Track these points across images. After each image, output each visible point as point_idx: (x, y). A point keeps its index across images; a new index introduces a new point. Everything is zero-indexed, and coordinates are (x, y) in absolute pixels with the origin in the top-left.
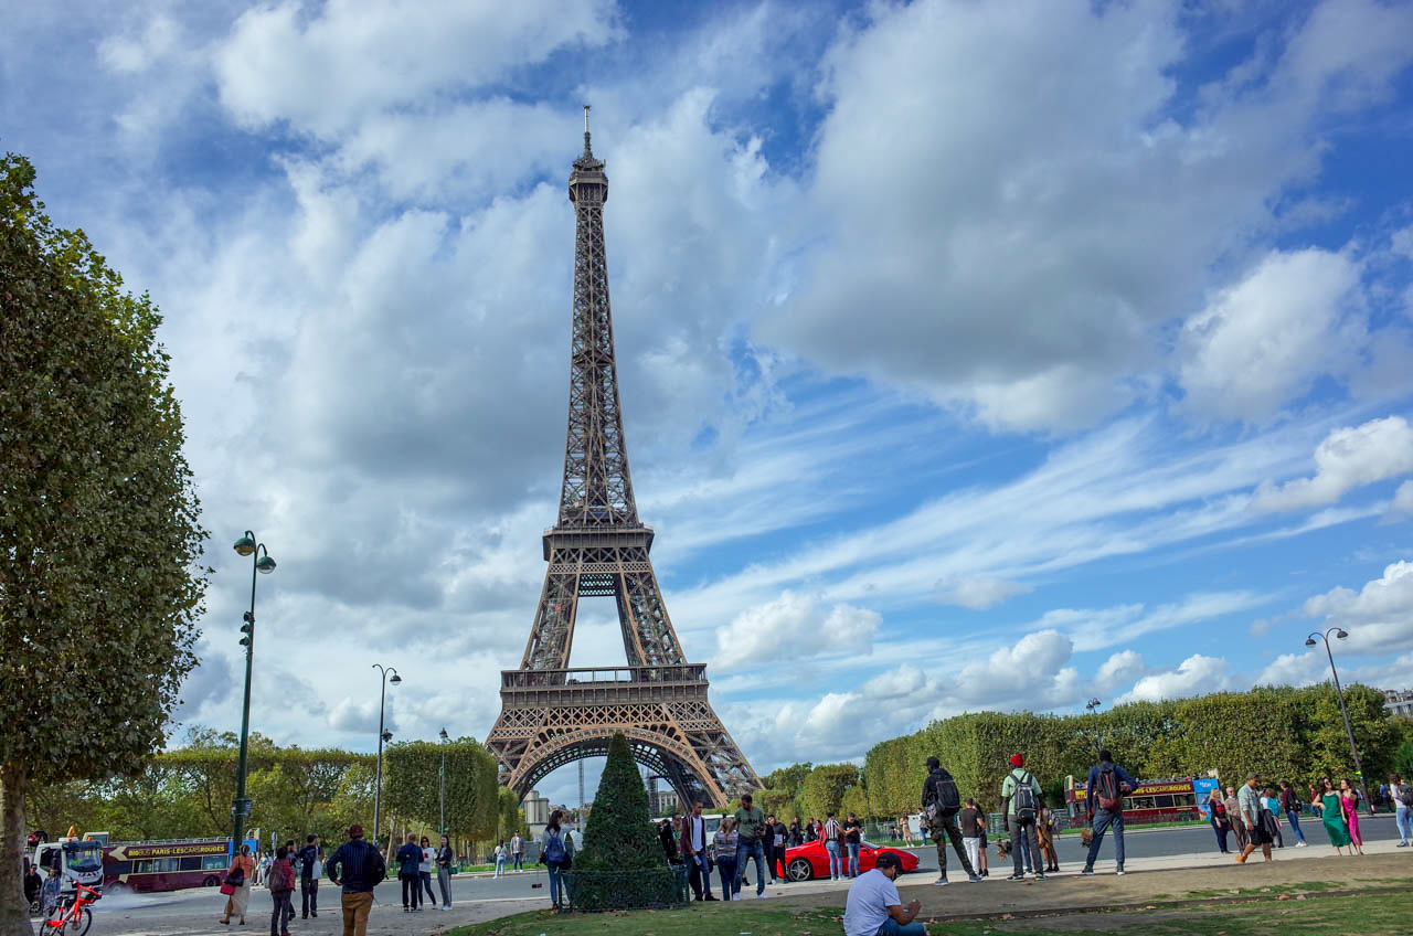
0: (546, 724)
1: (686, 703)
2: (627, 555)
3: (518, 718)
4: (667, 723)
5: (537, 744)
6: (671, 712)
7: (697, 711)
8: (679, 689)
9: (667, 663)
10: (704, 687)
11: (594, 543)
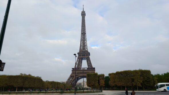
2: (87, 55)
3: (74, 73)
8: (92, 70)
9: (91, 67)
10: (95, 70)
11: (83, 54)
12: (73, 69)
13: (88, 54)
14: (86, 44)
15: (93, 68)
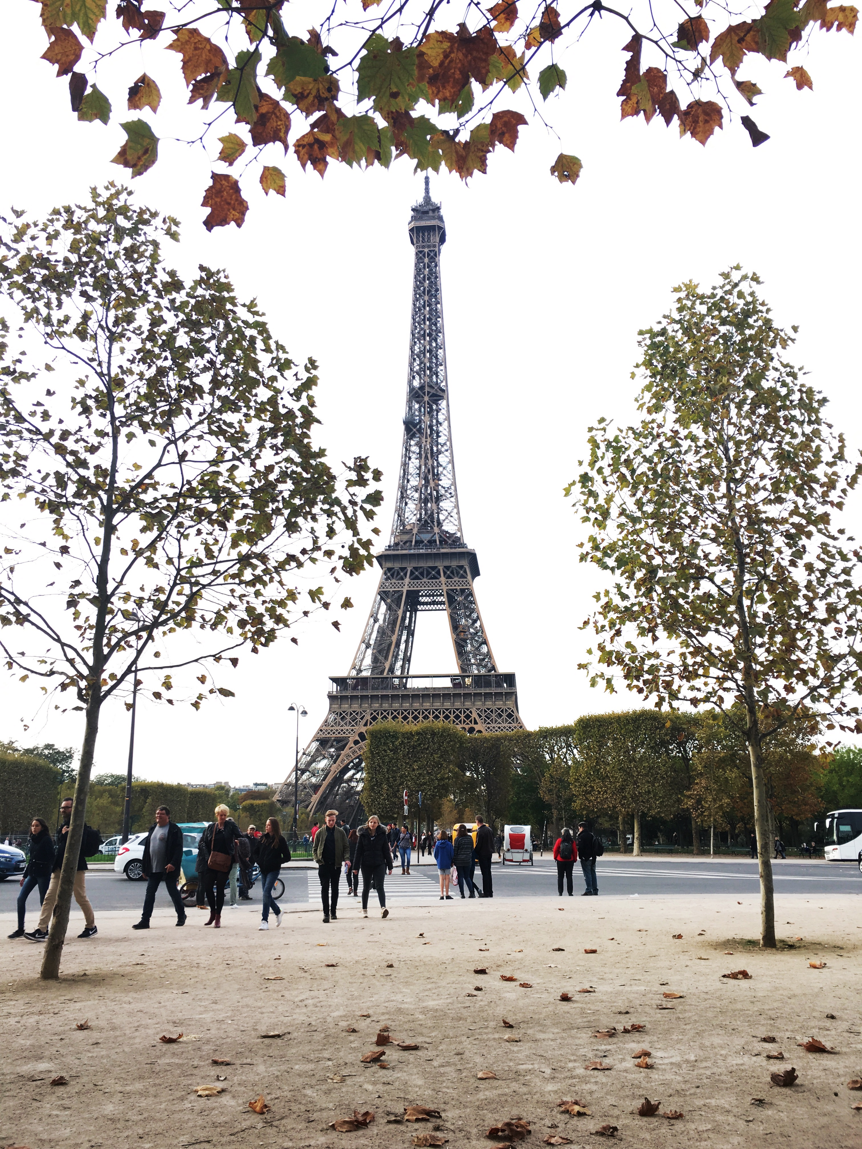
0: (366, 725)
1: (494, 708)
2: (451, 573)
3: (343, 719)
4: (475, 726)
5: (356, 742)
6: (480, 716)
7: (504, 716)
8: (488, 695)
10: (514, 695)
11: (421, 563)
12: (336, 680)
13: (464, 561)
14: (445, 482)
15: (501, 676)
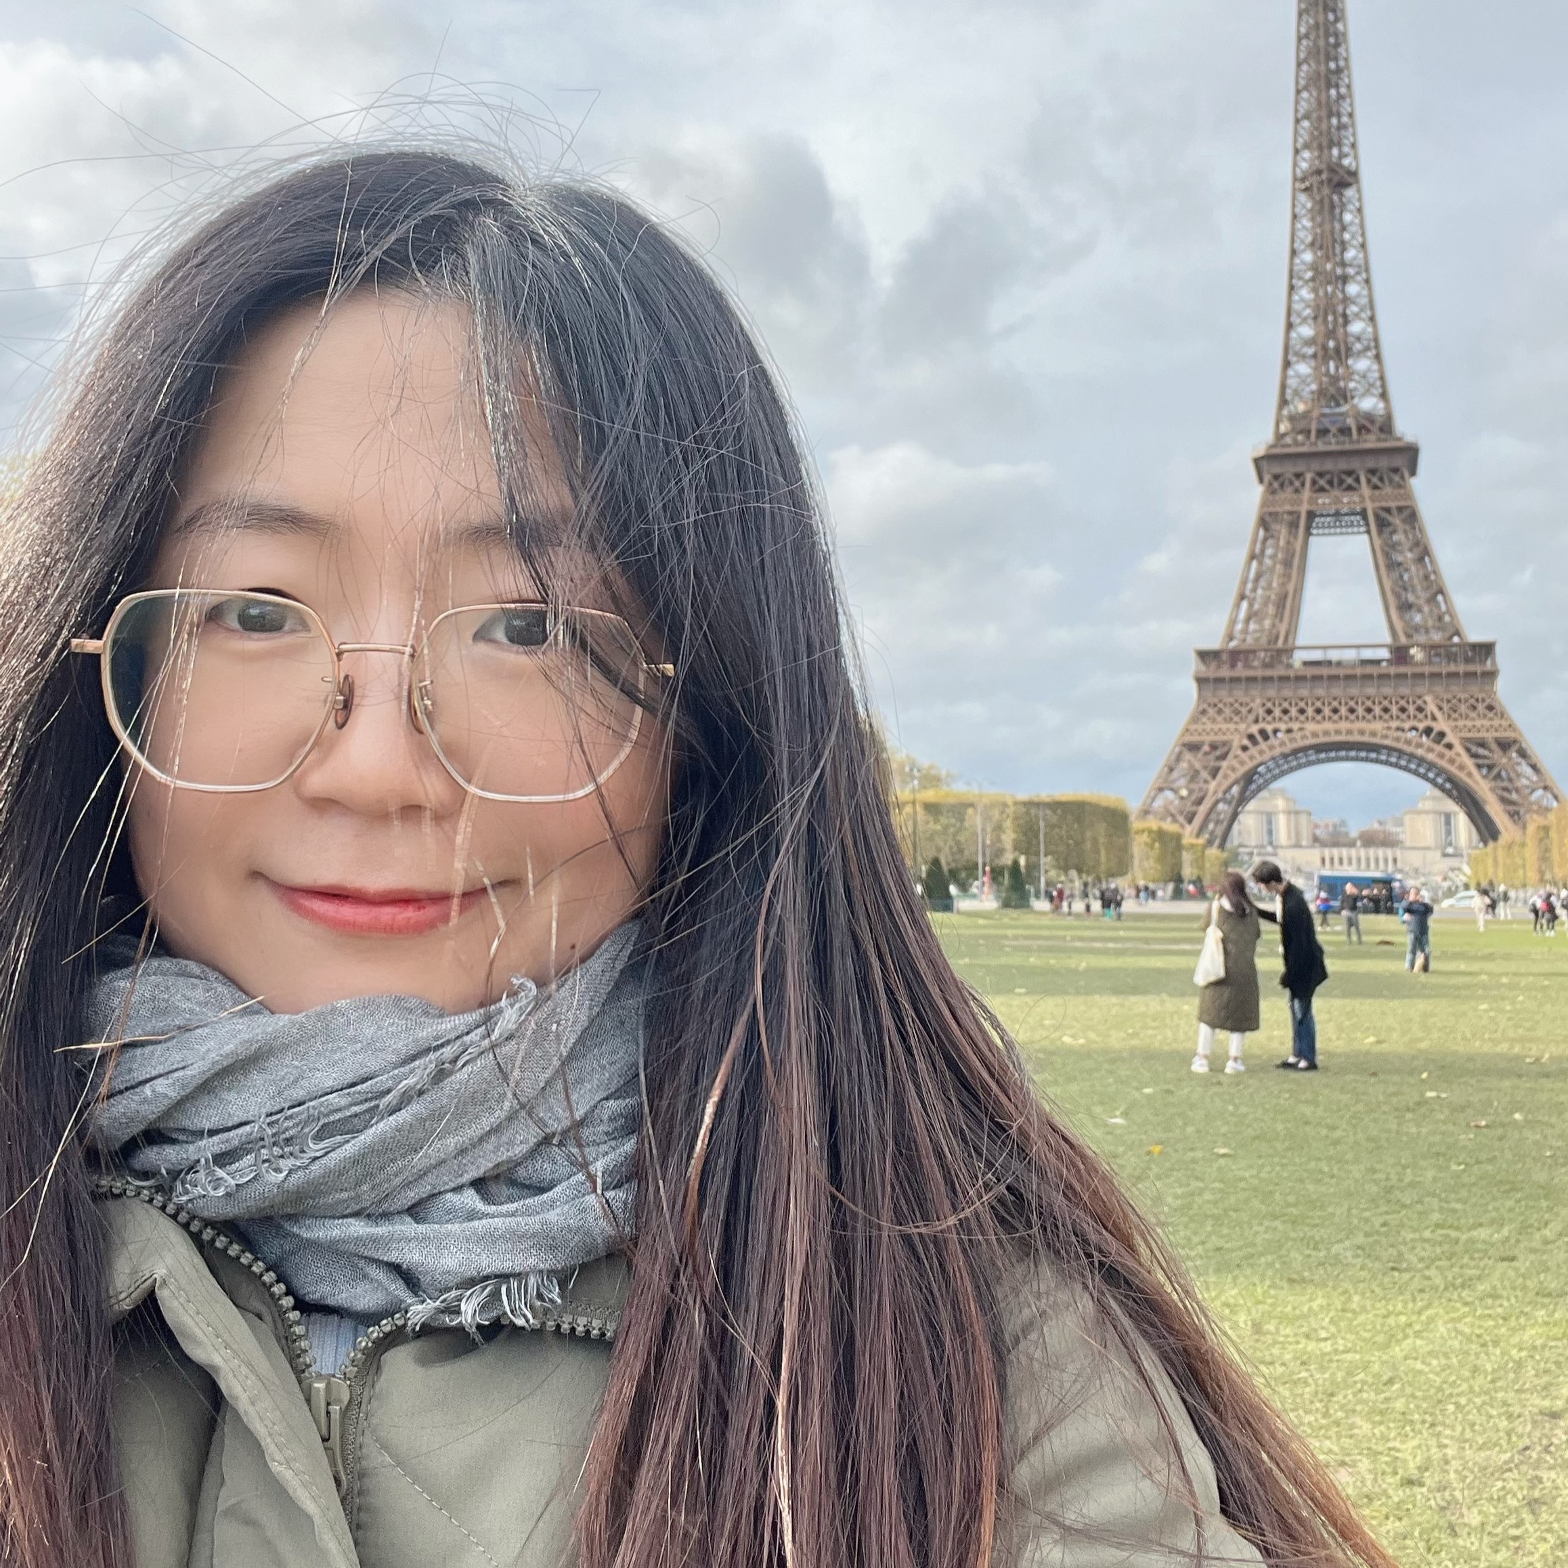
0: (1257, 722)
1: (1463, 696)
3: (1220, 711)
4: (1433, 724)
5: (1245, 748)
6: (1440, 709)
7: (1480, 708)
8: (1453, 677)
9: (1437, 637)
10: (1491, 675)
11: (1329, 465)
12: (1203, 655)
13: (1398, 461)
14: (1356, 327)
15: (1474, 646)
